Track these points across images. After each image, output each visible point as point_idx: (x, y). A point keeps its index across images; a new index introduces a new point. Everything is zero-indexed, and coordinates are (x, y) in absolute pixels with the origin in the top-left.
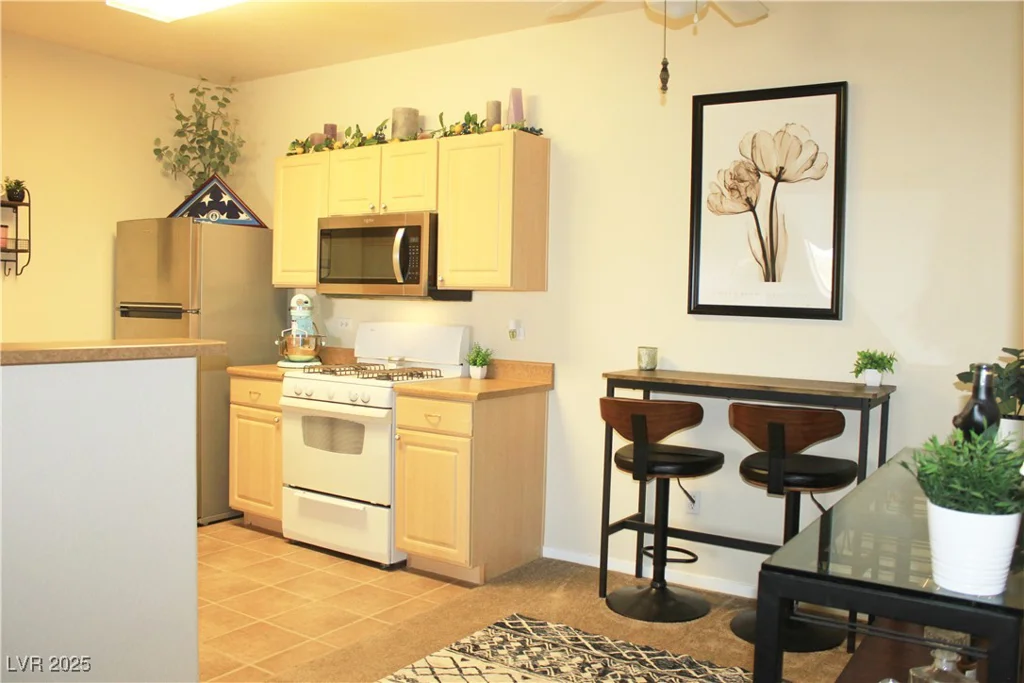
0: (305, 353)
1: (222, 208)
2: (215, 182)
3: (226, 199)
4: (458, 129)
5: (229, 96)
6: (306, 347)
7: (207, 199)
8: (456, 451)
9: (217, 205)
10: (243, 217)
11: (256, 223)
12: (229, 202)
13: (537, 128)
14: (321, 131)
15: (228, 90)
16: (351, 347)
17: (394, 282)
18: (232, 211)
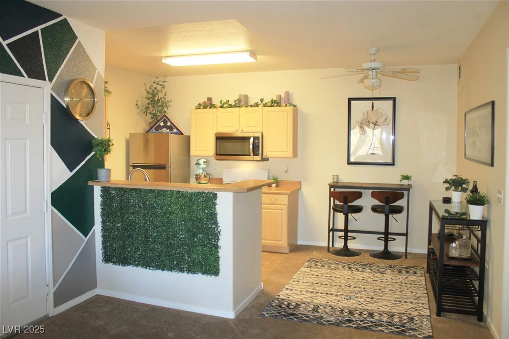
0: (206, 180)
1: (167, 127)
2: (165, 118)
3: (169, 124)
4: (269, 104)
5: (164, 84)
6: (206, 178)
7: (162, 124)
8: (282, 210)
9: (165, 126)
10: (175, 130)
11: (180, 133)
12: (170, 125)
13: (295, 104)
14: (206, 100)
15: (164, 82)
16: (220, 177)
17: (250, 155)
18: (171, 128)
